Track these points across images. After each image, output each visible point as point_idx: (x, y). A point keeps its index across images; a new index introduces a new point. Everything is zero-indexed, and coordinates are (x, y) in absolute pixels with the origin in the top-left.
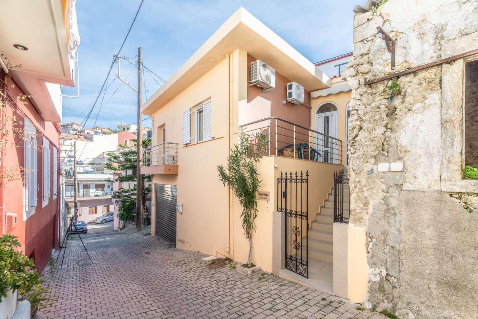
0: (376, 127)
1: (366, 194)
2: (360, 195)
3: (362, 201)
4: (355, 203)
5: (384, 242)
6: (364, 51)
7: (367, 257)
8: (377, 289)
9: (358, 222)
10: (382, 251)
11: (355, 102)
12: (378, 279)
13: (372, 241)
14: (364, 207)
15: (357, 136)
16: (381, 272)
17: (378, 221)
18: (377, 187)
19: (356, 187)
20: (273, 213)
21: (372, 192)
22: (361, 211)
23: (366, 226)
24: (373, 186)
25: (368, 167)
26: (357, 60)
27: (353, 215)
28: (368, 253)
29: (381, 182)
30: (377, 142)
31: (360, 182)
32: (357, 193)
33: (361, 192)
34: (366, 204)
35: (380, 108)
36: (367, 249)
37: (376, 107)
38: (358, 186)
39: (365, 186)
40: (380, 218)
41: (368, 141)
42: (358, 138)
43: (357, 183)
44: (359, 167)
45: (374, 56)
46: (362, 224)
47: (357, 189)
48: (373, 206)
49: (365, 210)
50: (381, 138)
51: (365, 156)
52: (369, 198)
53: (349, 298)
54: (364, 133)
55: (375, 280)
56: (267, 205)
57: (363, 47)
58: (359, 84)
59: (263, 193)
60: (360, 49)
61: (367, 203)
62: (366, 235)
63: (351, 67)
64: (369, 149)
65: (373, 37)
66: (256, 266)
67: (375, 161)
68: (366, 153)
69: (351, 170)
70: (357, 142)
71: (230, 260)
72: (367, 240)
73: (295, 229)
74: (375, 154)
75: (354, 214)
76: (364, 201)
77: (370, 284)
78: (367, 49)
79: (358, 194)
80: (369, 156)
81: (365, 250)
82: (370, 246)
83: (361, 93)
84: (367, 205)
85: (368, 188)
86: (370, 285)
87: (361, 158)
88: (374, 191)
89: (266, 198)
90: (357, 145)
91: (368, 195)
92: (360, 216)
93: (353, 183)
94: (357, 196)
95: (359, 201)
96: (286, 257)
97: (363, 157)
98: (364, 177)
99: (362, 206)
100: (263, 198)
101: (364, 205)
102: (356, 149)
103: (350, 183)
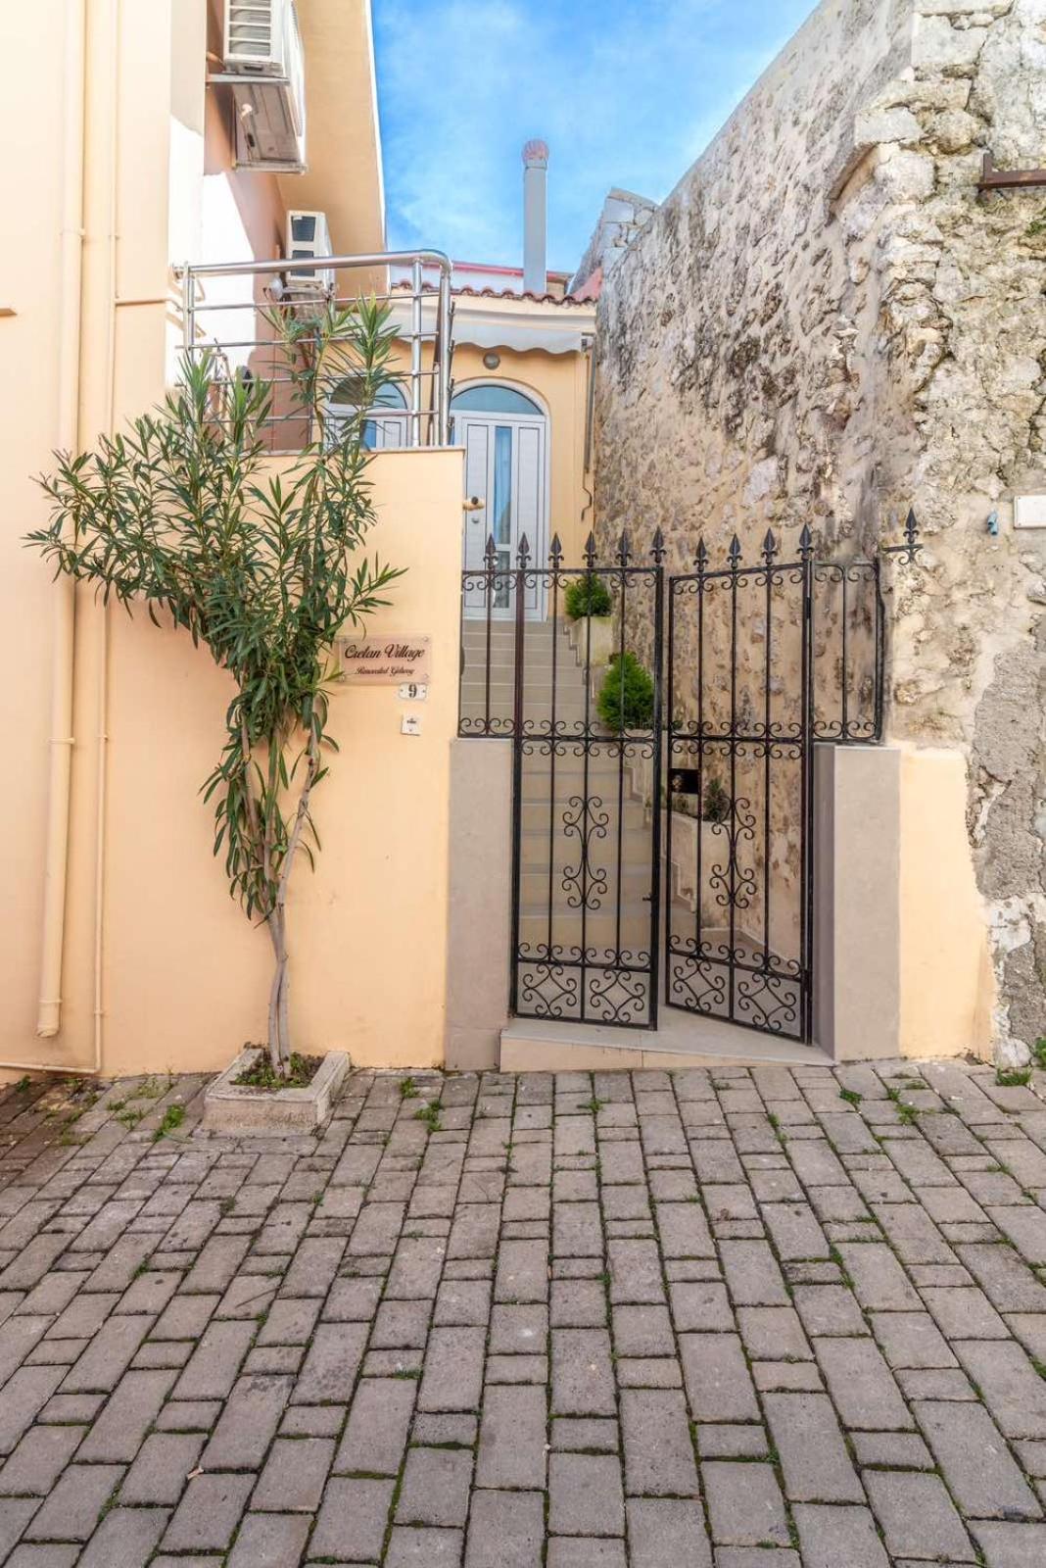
0: (1010, 359)
1: (962, 618)
2: (938, 619)
3: (948, 644)
4: (917, 654)
5: (1034, 793)
6: (962, 59)
7: (973, 860)
8: (1033, 978)
9: (926, 733)
10: (1027, 825)
11: (919, 248)
12: (1024, 936)
13: (988, 796)
14: (956, 668)
15: (925, 385)
16: (1031, 906)
17: (1016, 713)
18: (1009, 585)
19: (919, 590)
20: (451, 744)
21: (986, 606)
22: (942, 683)
23: (964, 740)
24: (991, 585)
25: (973, 509)
26: (927, 84)
27: (907, 703)
28: (974, 844)
29: (1027, 565)
30: (1010, 415)
31: (941, 570)
32: (926, 613)
33: (939, 610)
34: (963, 656)
35: (1019, 290)
36: (971, 833)
37: (1003, 282)
38: (931, 587)
39: (962, 584)
40: (1023, 702)
41: (979, 407)
42: (934, 393)
43: (924, 574)
44: (937, 508)
45: (1000, 88)
46: (945, 735)
47: (925, 599)
48: (997, 658)
49: (959, 681)
50: (1027, 400)
51: (962, 466)
52: (976, 633)
53: (904, 1050)
54: (958, 376)
55: (1017, 944)
56: (409, 709)
57: (953, 39)
58: (937, 182)
59: (381, 647)
60: (942, 44)
61: (967, 651)
62: (970, 776)
63: (899, 105)
64: (982, 441)
65: (989, 18)
67: (1002, 486)
68: (968, 456)
70: (931, 410)
72: (971, 795)
73: (577, 811)
74: (1004, 462)
75: (909, 700)
76: (956, 644)
77: (1001, 964)
78: (971, 55)
79: (928, 619)
80: (979, 467)
81: (966, 837)
82: (983, 819)
83: (943, 221)
84: (968, 657)
85: (971, 591)
86: (1001, 971)
87: (948, 473)
88: (999, 602)
89: (402, 671)
90: (931, 421)
91: (973, 617)
92: (935, 706)
93: (910, 576)
94: (926, 627)
95: (934, 644)
96: (515, 959)
97: (957, 471)
98: (958, 547)
99: (945, 663)
100: (381, 672)
101: (954, 661)
102: (928, 437)
103: (895, 575)
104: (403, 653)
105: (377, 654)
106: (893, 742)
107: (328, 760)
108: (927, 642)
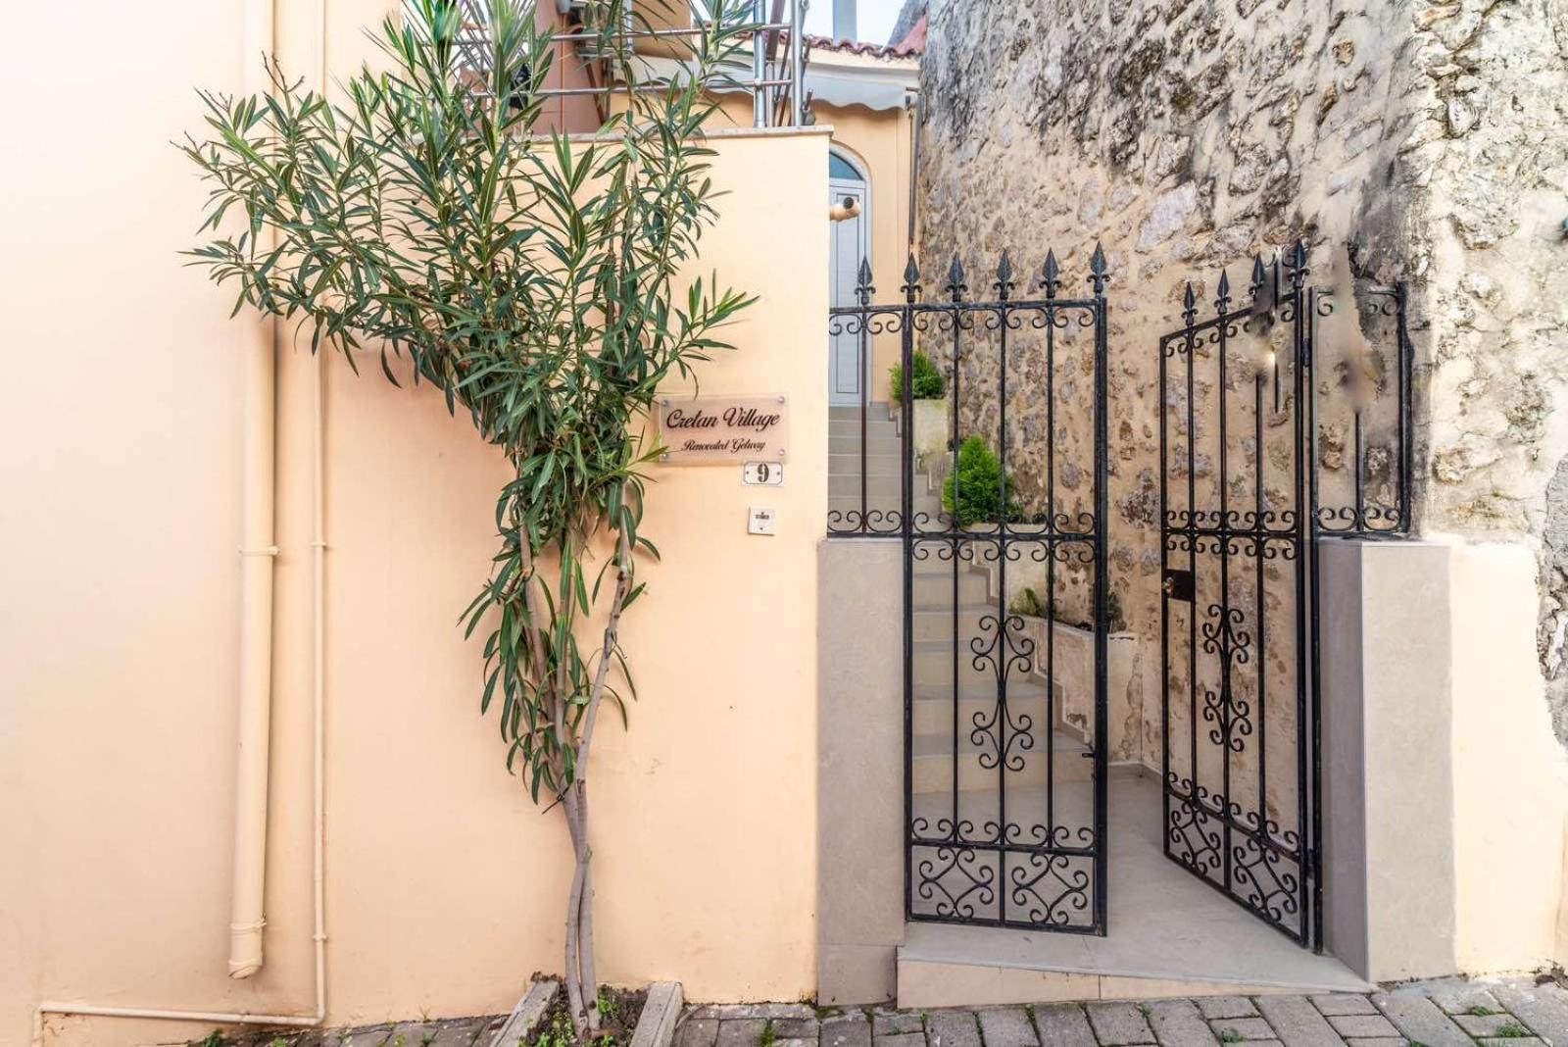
1: (1525, 362)
2: (1492, 364)
3: (1506, 399)
4: (1464, 413)
7: (1548, 697)
9: (1476, 522)
13: (1564, 607)
14: (1517, 432)
15: (1472, 41)
19: (1467, 324)
20: (819, 547)
21: (1558, 347)
22: (1498, 453)
23: (1530, 530)
27: (1449, 481)
28: (1547, 673)
31: (1497, 295)
32: (1476, 356)
33: (1493, 353)
34: (1527, 413)
36: (1542, 658)
38: (1483, 321)
39: (1525, 315)
41: (1549, 68)
42: (1487, 48)
43: (1473, 301)
44: (1492, 209)
46: (1504, 523)
47: (1474, 338)
49: (1521, 449)
51: (1527, 151)
52: (1545, 381)
53: (1461, 966)
54: (1520, 25)
56: (760, 498)
59: (718, 412)
61: (1531, 408)
62: (1541, 581)
64: (1555, 116)
68: (1536, 137)
69: (1446, 227)
70: (1482, 73)
72: (1542, 607)
73: (990, 636)
75: (1453, 476)
76: (1517, 399)
79: (1478, 364)
80: (1549, 152)
81: (1537, 666)
82: (1558, 640)
84: (1534, 416)
85: (1537, 325)
87: (1506, 161)
89: (748, 445)
90: (1484, 88)
91: (1540, 361)
92: (1487, 485)
93: (1455, 304)
94: (1477, 377)
95: (1486, 400)
96: (909, 843)
97: (1520, 158)
98: (1522, 264)
99: (1501, 425)
100: (718, 446)
101: (1513, 422)
102: (1481, 111)
103: (1433, 305)
104: (749, 420)
105: (711, 422)
106: (1432, 534)
107: (644, 571)
108: (1479, 396)
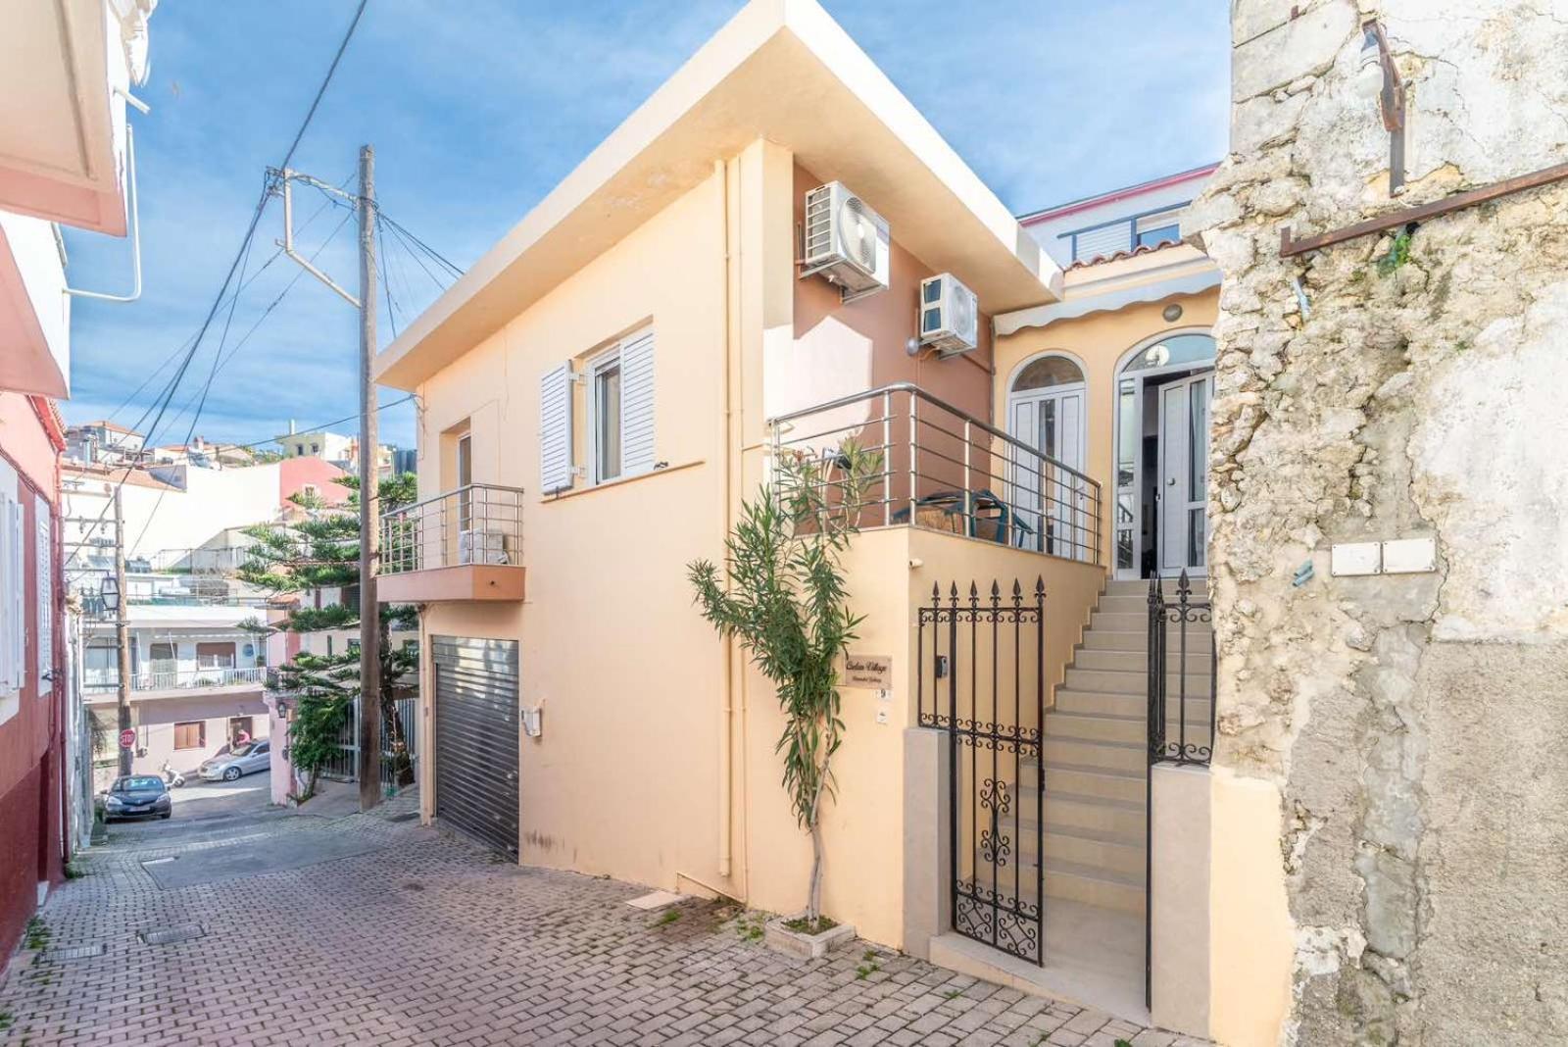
0: (1326, 413)
1: (1281, 659)
2: (1258, 660)
3: (1266, 683)
4: (1238, 690)
5: (1354, 833)
6: (1278, 130)
7: (1287, 885)
8: (1332, 1004)
9: (1248, 761)
10: (1349, 863)
11: (1237, 319)
12: (1332, 965)
13: (1306, 829)
14: (1275, 707)
15: (1245, 445)
16: (1344, 940)
17: (1333, 755)
18: (1327, 630)
19: (1240, 633)
20: (906, 734)
21: (1305, 650)
22: (1262, 719)
23: (1282, 773)
24: (1309, 630)
25: (1289, 559)
26: (1244, 166)
27: (1228, 734)
28: (1290, 871)
29: (1346, 612)
30: (1327, 466)
31: (1259, 615)
32: (1246, 654)
33: (1260, 652)
34: (1283, 694)
35: (1339, 341)
36: (1287, 859)
37: (1323, 337)
38: (1250, 631)
39: (1279, 628)
40: (1339, 744)
41: (1293, 462)
42: (1251, 453)
43: (1243, 618)
44: (1254, 558)
45: (1317, 148)
46: (1264, 766)
47: (1245, 642)
48: (1313, 700)
49: (1278, 718)
50: (1344, 450)
51: (1278, 519)
52: (1293, 674)
53: (1213, 1036)
54: (1274, 435)
55: (1322, 970)
56: (883, 706)
57: (1270, 115)
58: (1256, 252)
59: (864, 663)
60: (1259, 124)
61: (1286, 691)
62: (1284, 807)
63: (1220, 191)
64: (1298, 494)
65: (1310, 80)
66: (836, 925)
67: (1319, 536)
68: (1283, 508)
69: (1223, 569)
70: (1245, 469)
71: (735, 906)
72: (1286, 824)
73: (989, 790)
74: (1320, 512)
75: (1231, 732)
76: (1273, 685)
77: (1302, 984)
78: (1288, 124)
79: (1248, 660)
80: (1294, 519)
81: (1280, 861)
82: (1300, 847)
83: (1263, 289)
84: (1286, 697)
85: (1289, 635)
86: (1299, 990)
87: (1263, 527)
88: (1316, 646)
89: (875, 680)
90: (1248, 479)
91: (1291, 660)
92: (1257, 739)
93: (1230, 619)
94: (1246, 667)
95: (1253, 683)
96: (954, 891)
97: (1273, 523)
98: (1275, 594)
99: (1265, 700)
100: (864, 680)
101: (1273, 699)
102: (1243, 493)
103: (1217, 619)
104: (876, 668)
105: (862, 668)
106: (1218, 771)
107: (840, 735)
108: (1248, 680)
